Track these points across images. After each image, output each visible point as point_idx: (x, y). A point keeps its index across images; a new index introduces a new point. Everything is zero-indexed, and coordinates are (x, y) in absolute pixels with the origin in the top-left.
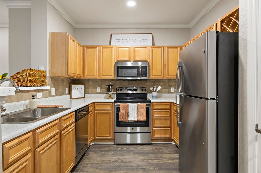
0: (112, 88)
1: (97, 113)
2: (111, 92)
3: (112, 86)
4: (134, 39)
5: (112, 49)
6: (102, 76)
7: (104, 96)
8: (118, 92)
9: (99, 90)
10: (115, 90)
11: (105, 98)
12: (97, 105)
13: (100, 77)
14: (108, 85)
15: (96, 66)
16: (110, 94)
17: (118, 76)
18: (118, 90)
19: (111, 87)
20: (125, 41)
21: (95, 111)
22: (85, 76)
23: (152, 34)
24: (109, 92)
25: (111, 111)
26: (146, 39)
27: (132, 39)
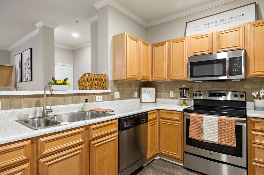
0: (187, 92)
1: (162, 122)
2: (185, 97)
3: (186, 89)
4: (221, 21)
5: (184, 41)
6: (172, 78)
7: (177, 102)
8: (195, 98)
9: (172, 94)
10: (191, 94)
11: (178, 105)
12: (162, 112)
13: (170, 78)
14: (182, 89)
15: (165, 66)
16: (183, 100)
17: (192, 76)
18: (196, 95)
19: (184, 90)
20: (205, 26)
21: (161, 120)
22: (154, 78)
23: (255, 3)
24: (182, 97)
25: (180, 122)
26: (243, 15)
27: (217, 22)
